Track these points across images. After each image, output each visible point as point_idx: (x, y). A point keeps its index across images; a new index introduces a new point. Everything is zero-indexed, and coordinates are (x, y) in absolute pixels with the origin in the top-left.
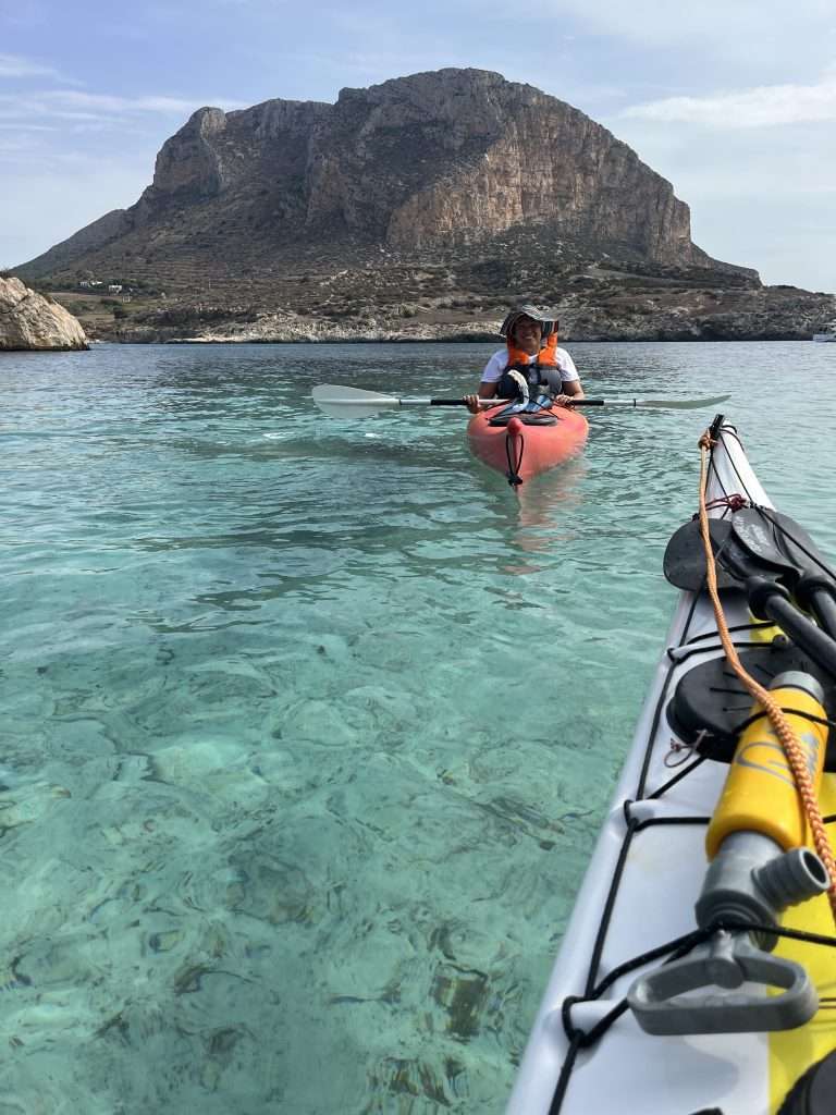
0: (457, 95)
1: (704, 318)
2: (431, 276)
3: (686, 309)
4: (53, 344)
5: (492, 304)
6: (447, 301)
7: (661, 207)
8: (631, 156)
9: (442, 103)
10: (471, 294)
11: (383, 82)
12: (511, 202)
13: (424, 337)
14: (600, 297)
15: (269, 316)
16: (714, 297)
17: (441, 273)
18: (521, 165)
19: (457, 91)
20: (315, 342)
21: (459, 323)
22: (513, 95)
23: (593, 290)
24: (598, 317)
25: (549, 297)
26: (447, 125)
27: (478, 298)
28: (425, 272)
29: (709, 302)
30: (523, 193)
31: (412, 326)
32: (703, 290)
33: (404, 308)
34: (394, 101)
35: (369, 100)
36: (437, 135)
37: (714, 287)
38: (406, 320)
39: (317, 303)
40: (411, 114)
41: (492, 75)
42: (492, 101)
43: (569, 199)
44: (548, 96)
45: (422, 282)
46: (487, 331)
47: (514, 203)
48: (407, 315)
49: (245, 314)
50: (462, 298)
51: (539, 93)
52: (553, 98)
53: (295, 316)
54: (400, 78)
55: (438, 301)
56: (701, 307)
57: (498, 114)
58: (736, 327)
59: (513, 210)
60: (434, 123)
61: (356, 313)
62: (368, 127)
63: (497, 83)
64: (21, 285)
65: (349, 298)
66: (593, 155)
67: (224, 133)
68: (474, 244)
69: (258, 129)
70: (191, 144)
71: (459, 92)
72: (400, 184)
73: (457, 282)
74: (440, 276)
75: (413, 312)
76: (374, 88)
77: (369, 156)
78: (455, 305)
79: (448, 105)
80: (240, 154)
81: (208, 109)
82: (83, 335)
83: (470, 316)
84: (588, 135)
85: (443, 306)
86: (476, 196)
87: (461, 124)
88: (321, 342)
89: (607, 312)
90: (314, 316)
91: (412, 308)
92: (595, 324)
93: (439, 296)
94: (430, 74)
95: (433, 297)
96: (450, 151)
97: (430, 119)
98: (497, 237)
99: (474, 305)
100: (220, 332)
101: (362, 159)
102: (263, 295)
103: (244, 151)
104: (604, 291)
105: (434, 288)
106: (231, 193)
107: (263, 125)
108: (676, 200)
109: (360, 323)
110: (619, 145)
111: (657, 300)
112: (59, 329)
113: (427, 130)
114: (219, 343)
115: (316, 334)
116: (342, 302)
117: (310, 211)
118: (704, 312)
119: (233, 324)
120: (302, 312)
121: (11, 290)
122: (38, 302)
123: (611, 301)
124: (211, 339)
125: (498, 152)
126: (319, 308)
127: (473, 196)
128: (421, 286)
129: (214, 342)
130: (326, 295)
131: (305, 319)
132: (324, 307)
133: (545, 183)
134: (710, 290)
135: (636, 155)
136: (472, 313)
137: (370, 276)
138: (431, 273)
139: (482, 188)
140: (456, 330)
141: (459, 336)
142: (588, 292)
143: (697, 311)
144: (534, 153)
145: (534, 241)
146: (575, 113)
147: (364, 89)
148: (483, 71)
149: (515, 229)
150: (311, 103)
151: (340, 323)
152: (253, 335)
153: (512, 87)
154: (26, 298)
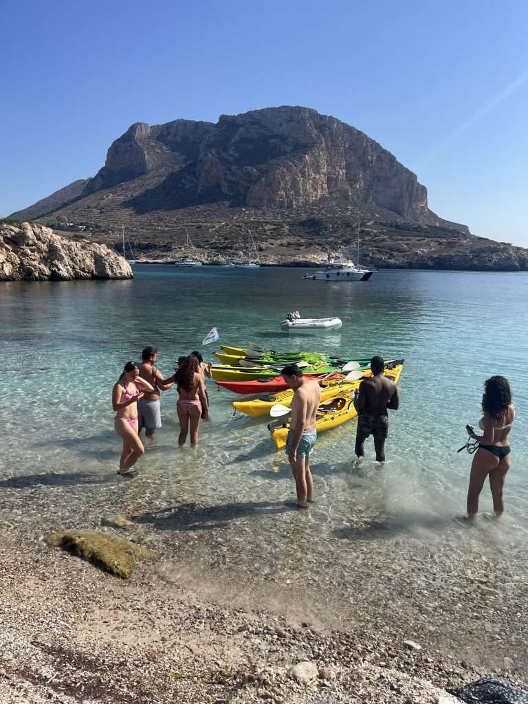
0: (289, 121)
1: (435, 256)
2: (275, 227)
3: (425, 250)
4: (119, 275)
5: (311, 244)
6: (284, 242)
7: (410, 188)
8: (392, 159)
9: (281, 125)
10: (298, 238)
11: (246, 112)
12: (321, 183)
13: (271, 263)
14: (375, 241)
15: (180, 248)
16: (440, 244)
17: (280, 225)
18: (327, 162)
19: (289, 119)
20: (207, 264)
21: (292, 255)
22: (323, 123)
23: (370, 237)
24: (373, 254)
25: (345, 242)
26: (283, 138)
27: (303, 241)
28: (271, 224)
29: (438, 247)
30: (328, 177)
31: (264, 256)
32: (434, 239)
33: (259, 245)
34: (253, 123)
35: (237, 122)
36: (277, 144)
37: (441, 238)
38: (260, 252)
39: (207, 241)
40: (262, 131)
41: (310, 110)
42: (310, 125)
43: (356, 182)
44: (343, 123)
45: (269, 230)
46: (308, 260)
47: (323, 183)
48: (261, 250)
49: (164, 246)
50: (293, 240)
51: (338, 122)
52: (346, 124)
53: (194, 248)
54: (256, 111)
55: (279, 242)
56: (433, 249)
57: (315, 132)
58: (454, 261)
59: (322, 188)
60: (276, 136)
61: (231, 248)
62: (236, 138)
63: (313, 114)
64: (106, 247)
65: (226, 239)
66: (369, 158)
67: (149, 137)
68: (298, 207)
69: (170, 137)
70: (128, 144)
71: (291, 120)
72: (255, 171)
73: (290, 231)
74: (279, 227)
75: (264, 248)
76: (240, 115)
77: (237, 155)
78: (289, 244)
79: (284, 126)
80: (157, 151)
81: (140, 124)
82: (131, 271)
83: (298, 251)
84: (367, 146)
85: (282, 245)
86: (300, 179)
87: (292, 138)
88: (210, 264)
89: (378, 250)
90: (206, 249)
91: (263, 245)
92: (372, 258)
93: (279, 239)
94: (274, 109)
95: (276, 239)
96: (285, 153)
97: (273, 134)
98: (312, 203)
99: (300, 245)
100: (149, 257)
101: (232, 156)
102: (175, 235)
103: (161, 149)
104: (376, 238)
105: (276, 233)
106: (152, 173)
107: (172, 134)
108: (419, 184)
109: (233, 254)
110: (384, 152)
111: (407, 244)
112: (122, 268)
113: (271, 141)
114: (149, 263)
115: (207, 260)
116: (222, 241)
117: (200, 185)
118: (435, 252)
119: (158, 252)
120: (198, 246)
121: (101, 249)
122: (113, 256)
123: (380, 244)
124: (145, 261)
125: (313, 154)
126: (209, 244)
127: (298, 179)
128: (268, 233)
129: (147, 263)
130: (213, 237)
131: (201, 250)
132: (212, 244)
133: (341, 173)
134: (439, 239)
135: (395, 158)
136: (299, 249)
137: (239, 226)
138: (274, 225)
139: (303, 174)
140: (291, 259)
141: (292, 263)
142: (367, 238)
143: (432, 252)
144: (335, 155)
145: (334, 206)
146: (360, 133)
147: (234, 116)
148: (305, 109)
149: (323, 199)
150: (202, 122)
151: (221, 254)
152: (169, 260)
153: (322, 117)
154: (108, 254)
